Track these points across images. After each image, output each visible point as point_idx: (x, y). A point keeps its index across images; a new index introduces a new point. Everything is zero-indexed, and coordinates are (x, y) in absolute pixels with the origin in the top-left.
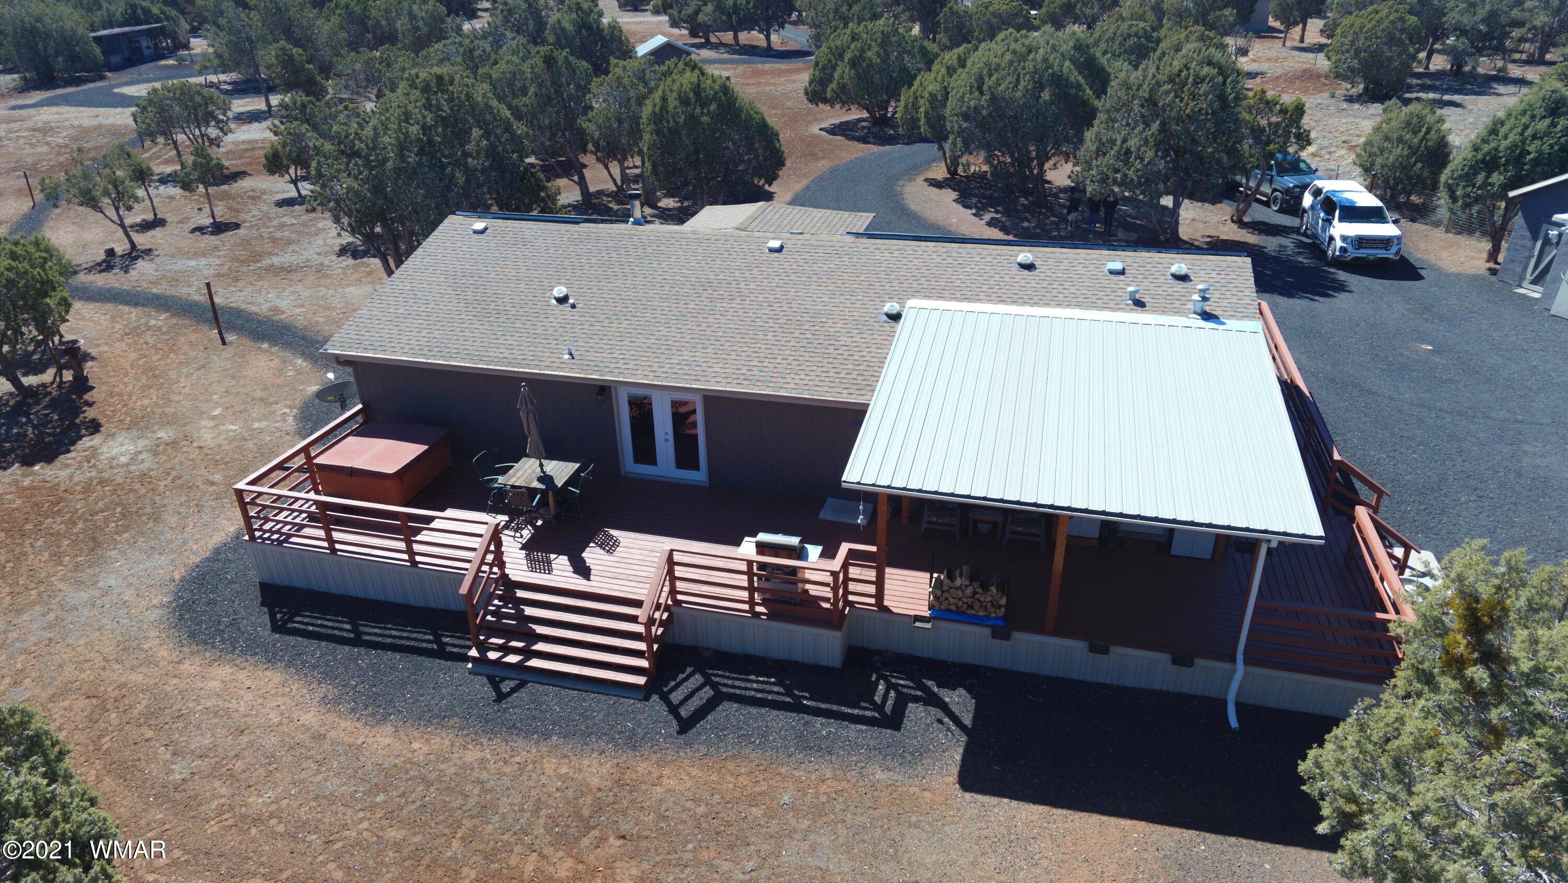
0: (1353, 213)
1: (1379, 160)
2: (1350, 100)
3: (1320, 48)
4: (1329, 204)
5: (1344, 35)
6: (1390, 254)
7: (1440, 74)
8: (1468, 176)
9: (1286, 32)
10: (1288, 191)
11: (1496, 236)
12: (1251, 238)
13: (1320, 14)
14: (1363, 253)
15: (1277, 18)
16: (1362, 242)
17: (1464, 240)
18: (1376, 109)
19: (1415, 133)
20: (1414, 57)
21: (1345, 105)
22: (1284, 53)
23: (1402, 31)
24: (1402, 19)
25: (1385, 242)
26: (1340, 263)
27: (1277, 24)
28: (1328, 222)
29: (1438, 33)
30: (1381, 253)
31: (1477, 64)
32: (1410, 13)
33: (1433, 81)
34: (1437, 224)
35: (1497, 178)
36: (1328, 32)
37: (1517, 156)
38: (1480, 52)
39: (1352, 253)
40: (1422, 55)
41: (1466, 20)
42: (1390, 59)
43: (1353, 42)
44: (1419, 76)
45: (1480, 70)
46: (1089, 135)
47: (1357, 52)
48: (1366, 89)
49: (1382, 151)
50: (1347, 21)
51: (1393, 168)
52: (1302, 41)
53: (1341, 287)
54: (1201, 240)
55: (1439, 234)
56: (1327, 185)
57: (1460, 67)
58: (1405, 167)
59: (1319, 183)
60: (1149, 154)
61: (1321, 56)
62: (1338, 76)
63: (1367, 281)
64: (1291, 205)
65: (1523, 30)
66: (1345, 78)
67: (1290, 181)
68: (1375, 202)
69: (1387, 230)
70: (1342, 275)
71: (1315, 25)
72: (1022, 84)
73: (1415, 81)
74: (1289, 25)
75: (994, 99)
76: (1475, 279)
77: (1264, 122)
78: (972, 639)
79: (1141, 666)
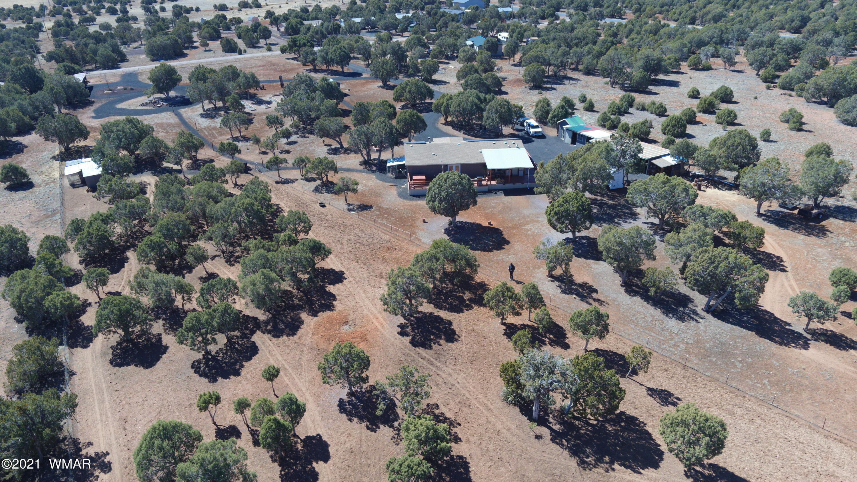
0: (534, 127)
1: (537, 114)
4: (529, 125)
6: (541, 134)
7: (551, 77)
10: (521, 122)
11: (558, 129)
12: (516, 133)
14: (537, 134)
16: (536, 132)
17: (553, 129)
18: (537, 92)
19: (543, 108)
21: (529, 91)
22: (510, 67)
23: (540, 70)
25: (539, 132)
26: (533, 136)
28: (530, 128)
29: (550, 65)
30: (539, 134)
31: (560, 73)
32: (541, 65)
33: (549, 79)
34: (549, 126)
35: (555, 119)
38: (560, 70)
39: (534, 134)
40: (547, 70)
42: (538, 78)
43: (529, 74)
44: (546, 77)
47: (530, 76)
48: (534, 85)
49: (538, 110)
51: (540, 115)
53: (533, 141)
54: (507, 134)
55: (549, 128)
56: (528, 121)
57: (556, 74)
60: (498, 120)
62: (526, 82)
63: (538, 139)
64: (522, 124)
65: (571, 61)
67: (521, 120)
68: (537, 124)
69: (539, 130)
70: (534, 139)
75: (463, 108)
76: (555, 137)
78: (501, 186)
79: (518, 185)
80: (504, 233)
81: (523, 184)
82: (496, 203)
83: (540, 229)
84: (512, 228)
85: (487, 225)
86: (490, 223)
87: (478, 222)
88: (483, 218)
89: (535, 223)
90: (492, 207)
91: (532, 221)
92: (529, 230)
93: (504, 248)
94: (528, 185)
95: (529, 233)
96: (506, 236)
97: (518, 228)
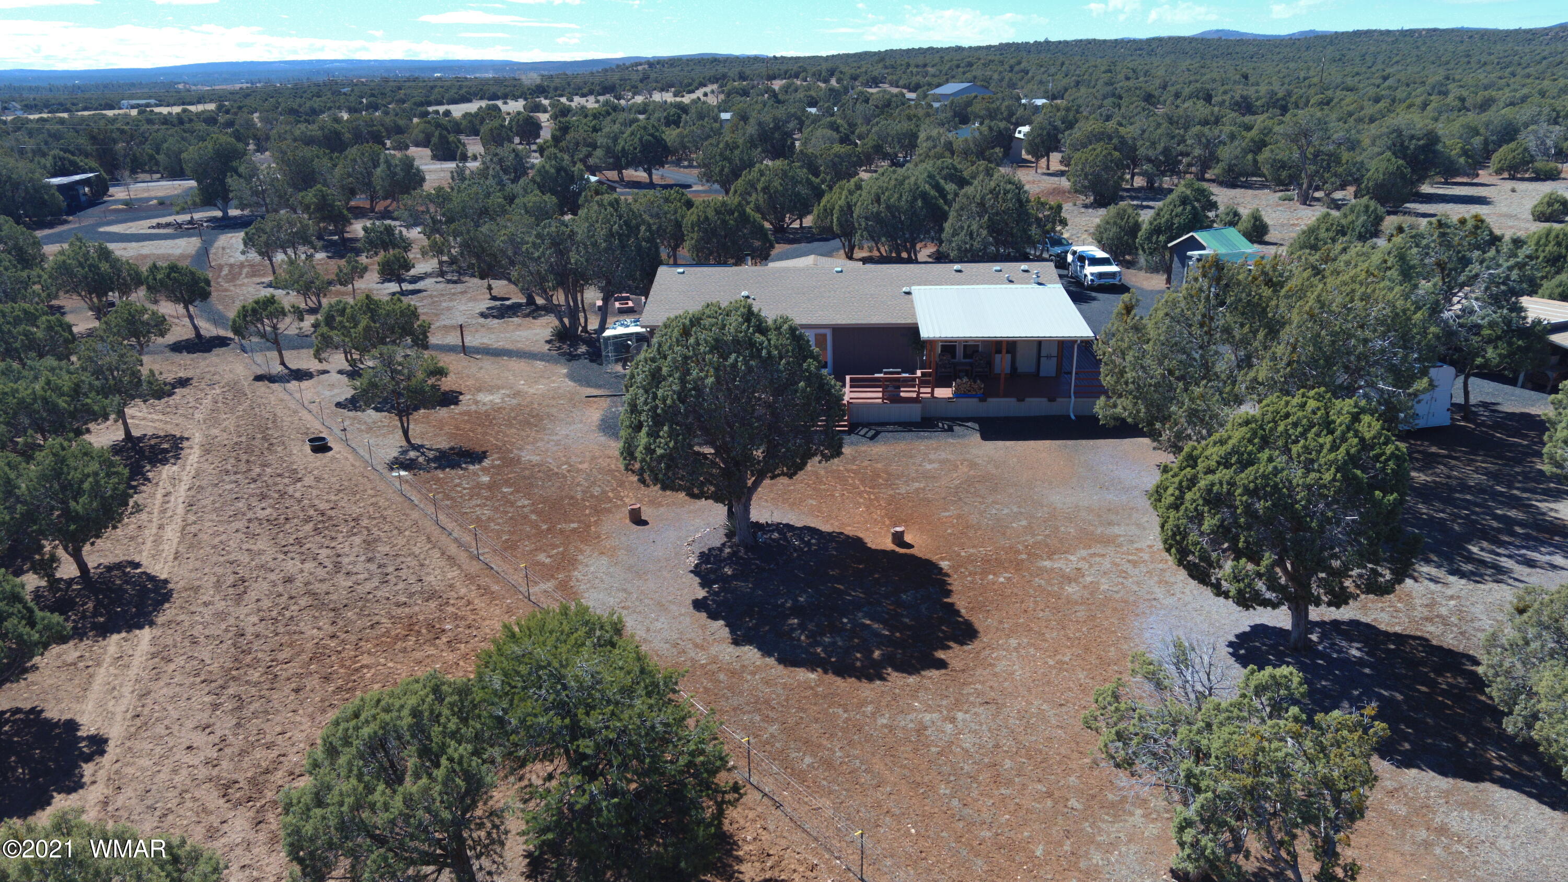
0: (1095, 261)
1: (1105, 236)
2: (1086, 206)
3: (1061, 174)
4: (1081, 258)
5: (1076, 165)
6: (1116, 281)
7: (1140, 189)
8: (1149, 239)
9: (1037, 162)
10: (1058, 255)
11: (1168, 271)
13: (1057, 149)
14: (1102, 281)
15: (1028, 153)
16: (1101, 275)
17: (1155, 276)
18: (1102, 212)
19: (1122, 219)
20: (1122, 178)
21: (1083, 210)
22: (1038, 177)
23: (1111, 161)
24: (1110, 154)
25: (1113, 275)
26: (1092, 288)
27: (1029, 157)
28: (1083, 267)
29: (1135, 162)
30: (1111, 281)
31: (1162, 182)
32: (1115, 149)
33: (1136, 193)
34: (1140, 269)
35: (1162, 238)
36: (1065, 161)
37: (1169, 226)
38: (1163, 174)
39: (1097, 282)
40: (1128, 177)
41: (1151, 153)
42: (1107, 180)
43: (1082, 170)
44: (1127, 190)
45: (1165, 186)
46: (947, 225)
47: (1086, 175)
48: (1095, 199)
49: (1106, 230)
50: (1077, 155)
51: (1113, 239)
52: (1048, 168)
53: (1094, 299)
55: (1142, 274)
56: (1079, 249)
57: (1152, 185)
58: (1120, 238)
59: (1074, 248)
61: (1064, 179)
62: (1076, 191)
63: (1106, 296)
64: (1062, 262)
65: (1189, 159)
66: (1081, 193)
67: (1058, 250)
68: (1105, 255)
69: (1114, 268)
70: (1094, 294)
71: (1055, 157)
72: (904, 199)
73: (1125, 194)
74: (1038, 158)
76: (1161, 292)
77: (1041, 215)
78: (971, 405)
79: (1036, 405)
80: (955, 583)
81: (1052, 399)
82: (942, 462)
83: (1124, 574)
84: (991, 564)
85: (887, 544)
86: (898, 538)
87: (849, 531)
88: (877, 514)
89: (1098, 549)
90: (927, 476)
91: (1087, 538)
92: (1070, 580)
93: (941, 665)
94: (1071, 406)
95: (1071, 589)
96: (960, 601)
97: (1018, 566)
